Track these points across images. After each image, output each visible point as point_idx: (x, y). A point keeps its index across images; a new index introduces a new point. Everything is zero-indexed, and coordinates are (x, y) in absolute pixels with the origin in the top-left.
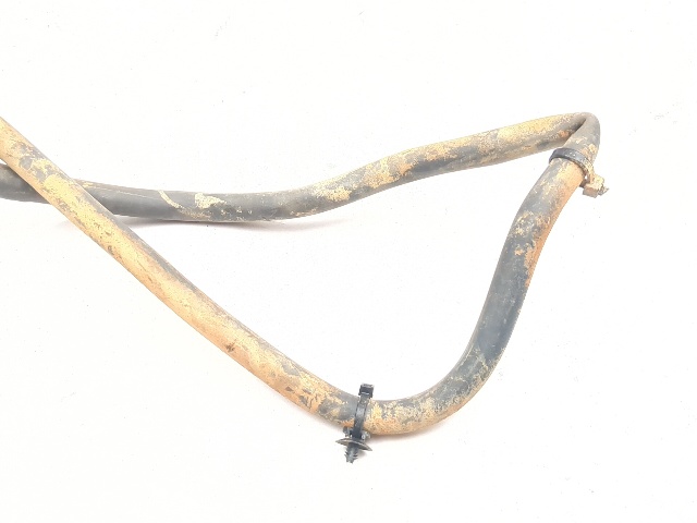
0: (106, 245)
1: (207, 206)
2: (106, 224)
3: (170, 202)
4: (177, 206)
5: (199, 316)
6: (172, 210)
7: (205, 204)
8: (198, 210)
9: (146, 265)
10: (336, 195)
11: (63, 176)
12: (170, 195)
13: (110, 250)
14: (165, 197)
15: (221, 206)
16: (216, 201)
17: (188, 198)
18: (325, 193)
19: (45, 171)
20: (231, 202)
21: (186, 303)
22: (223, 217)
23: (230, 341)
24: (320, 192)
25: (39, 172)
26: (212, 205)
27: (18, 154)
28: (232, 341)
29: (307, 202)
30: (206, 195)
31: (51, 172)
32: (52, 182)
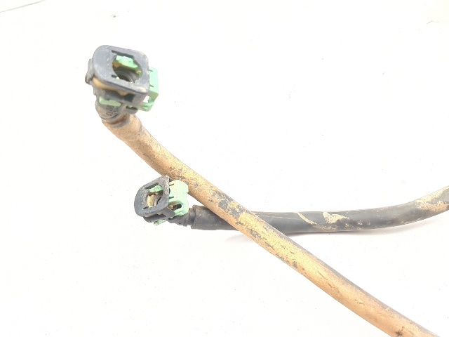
0: (291, 262)
1: (334, 222)
3: (307, 220)
4: (312, 223)
5: (372, 310)
6: (309, 226)
7: (334, 219)
8: (327, 225)
9: (325, 274)
10: (437, 208)
11: (247, 212)
12: (306, 214)
13: (295, 265)
14: (302, 217)
15: (345, 221)
16: (341, 217)
17: (318, 216)
18: (430, 206)
19: (238, 210)
20: (354, 218)
21: (360, 301)
22: (347, 228)
23: (399, 328)
24: (424, 205)
25: (234, 210)
26: (338, 221)
27: (217, 199)
28: (401, 329)
29: (415, 214)
30: (331, 213)
31: (242, 211)
32: (244, 217)
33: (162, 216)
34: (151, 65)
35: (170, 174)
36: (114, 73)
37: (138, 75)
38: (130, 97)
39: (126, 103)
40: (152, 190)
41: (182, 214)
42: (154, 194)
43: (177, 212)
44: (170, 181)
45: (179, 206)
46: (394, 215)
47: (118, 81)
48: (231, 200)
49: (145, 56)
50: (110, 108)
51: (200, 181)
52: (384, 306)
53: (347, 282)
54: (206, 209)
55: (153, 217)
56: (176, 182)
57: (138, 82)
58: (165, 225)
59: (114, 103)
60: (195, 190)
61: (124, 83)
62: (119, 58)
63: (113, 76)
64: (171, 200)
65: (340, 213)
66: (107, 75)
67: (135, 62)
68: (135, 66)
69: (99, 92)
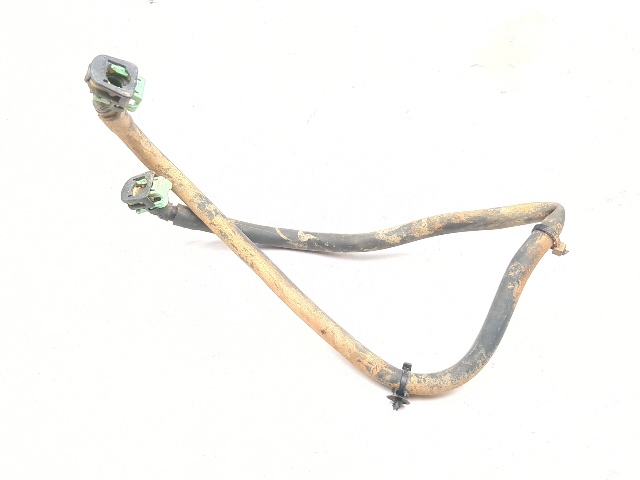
0: (250, 263)
1: (306, 240)
2: (249, 248)
3: (282, 236)
4: (286, 238)
5: (306, 310)
6: (283, 240)
7: (306, 238)
8: (300, 242)
9: (275, 277)
10: (391, 240)
11: (224, 216)
12: (282, 231)
13: (252, 266)
14: (278, 232)
15: (315, 241)
16: (312, 237)
17: (293, 234)
18: (385, 238)
19: (214, 212)
20: (323, 239)
21: (298, 301)
22: (315, 248)
23: (323, 328)
24: (381, 237)
25: (210, 213)
26: (309, 240)
27: (198, 200)
28: (325, 328)
29: (374, 244)
30: (306, 233)
31: (217, 214)
32: (218, 220)
33: (143, 205)
34: (140, 76)
35: (157, 171)
36: (106, 79)
37: (129, 81)
38: (117, 98)
39: (114, 103)
40: (139, 182)
41: (160, 206)
42: (140, 186)
43: (157, 204)
44: (156, 176)
45: (159, 199)
46: (356, 241)
47: (109, 85)
48: (209, 202)
49: (136, 68)
50: (103, 105)
51: (185, 182)
52: (317, 308)
53: (292, 285)
54: (188, 209)
55: (136, 206)
56: (160, 178)
57: (124, 88)
58: (146, 215)
59: (105, 101)
60: (180, 189)
61: (113, 87)
62: (113, 66)
63: (105, 81)
64: (152, 192)
65: (312, 234)
66: (100, 78)
67: (126, 71)
68: (126, 75)
69: (93, 90)
